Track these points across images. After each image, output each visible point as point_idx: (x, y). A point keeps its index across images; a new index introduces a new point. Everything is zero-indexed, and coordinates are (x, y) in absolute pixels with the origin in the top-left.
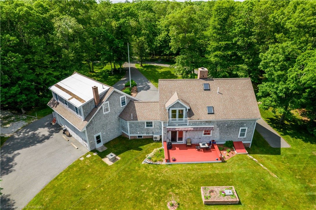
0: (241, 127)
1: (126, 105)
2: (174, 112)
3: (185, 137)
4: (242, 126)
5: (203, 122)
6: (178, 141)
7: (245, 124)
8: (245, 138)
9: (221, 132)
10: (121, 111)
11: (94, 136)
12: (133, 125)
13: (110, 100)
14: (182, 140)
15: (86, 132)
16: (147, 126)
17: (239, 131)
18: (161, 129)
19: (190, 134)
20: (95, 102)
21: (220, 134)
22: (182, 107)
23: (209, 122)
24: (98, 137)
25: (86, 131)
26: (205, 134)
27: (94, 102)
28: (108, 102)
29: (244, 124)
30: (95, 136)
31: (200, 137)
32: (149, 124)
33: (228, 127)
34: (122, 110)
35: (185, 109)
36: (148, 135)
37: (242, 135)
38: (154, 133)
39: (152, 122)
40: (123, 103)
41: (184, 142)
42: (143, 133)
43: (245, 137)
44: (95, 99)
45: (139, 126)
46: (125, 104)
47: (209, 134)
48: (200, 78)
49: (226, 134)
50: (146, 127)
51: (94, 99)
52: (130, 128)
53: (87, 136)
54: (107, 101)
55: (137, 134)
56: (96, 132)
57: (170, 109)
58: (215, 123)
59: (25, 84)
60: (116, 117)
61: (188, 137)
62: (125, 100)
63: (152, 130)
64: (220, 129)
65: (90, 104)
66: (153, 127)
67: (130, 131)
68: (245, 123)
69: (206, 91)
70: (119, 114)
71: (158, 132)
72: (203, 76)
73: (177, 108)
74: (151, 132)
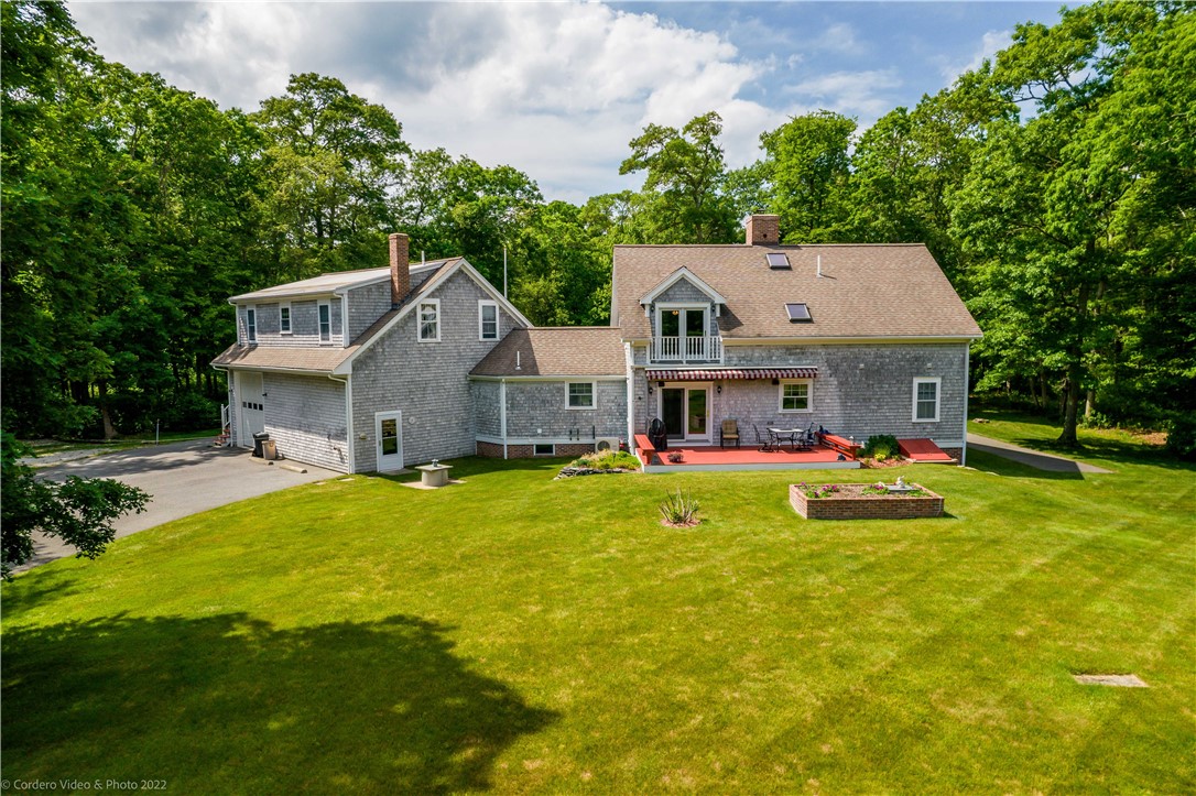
0: (919, 374)
1: (498, 339)
2: (670, 321)
3: (715, 417)
4: (921, 371)
5: (777, 353)
6: (688, 436)
7: (929, 365)
8: (937, 426)
9: (846, 395)
10: (480, 357)
11: (376, 414)
12: (521, 398)
13: (446, 296)
14: (704, 433)
15: (349, 385)
16: (574, 401)
17: (911, 393)
18: (624, 414)
19: (732, 402)
20: (393, 289)
21: (844, 404)
22: (697, 300)
23: (796, 354)
24: (389, 428)
25: (350, 378)
26: (787, 403)
27: (388, 287)
28: (436, 302)
29: (924, 363)
30: (380, 416)
31: (770, 416)
32: (580, 393)
33: (867, 373)
34: (482, 352)
35: (708, 305)
36: (574, 441)
37: (926, 410)
38: (599, 430)
39: (590, 385)
40: (489, 331)
41: (711, 440)
42: (556, 434)
43: (937, 419)
44: (396, 279)
45: (543, 401)
46: (494, 336)
47: (803, 403)
48: (754, 243)
49: (867, 407)
50: (567, 406)
51: (392, 281)
52: (507, 409)
53: (351, 406)
54: (432, 295)
55: (535, 435)
56: (385, 403)
57: (658, 305)
58: (819, 357)
59: (142, 314)
60: (461, 372)
61: (725, 416)
62: (494, 320)
63: (592, 418)
64: (841, 384)
65: (375, 295)
66: (595, 406)
67: (508, 420)
68: (929, 360)
69: (777, 272)
70: (471, 365)
71: (611, 430)
72: (765, 236)
73: (682, 300)
74: (588, 429)
